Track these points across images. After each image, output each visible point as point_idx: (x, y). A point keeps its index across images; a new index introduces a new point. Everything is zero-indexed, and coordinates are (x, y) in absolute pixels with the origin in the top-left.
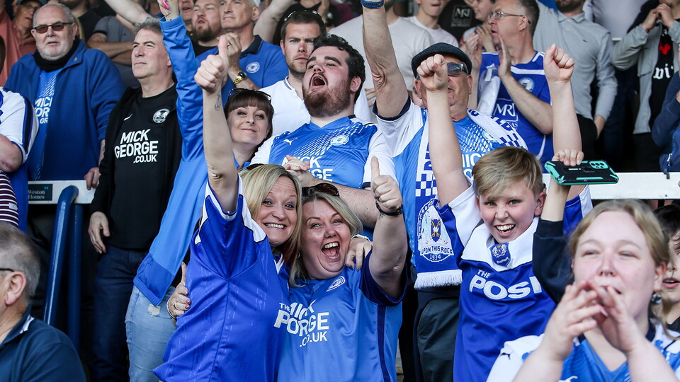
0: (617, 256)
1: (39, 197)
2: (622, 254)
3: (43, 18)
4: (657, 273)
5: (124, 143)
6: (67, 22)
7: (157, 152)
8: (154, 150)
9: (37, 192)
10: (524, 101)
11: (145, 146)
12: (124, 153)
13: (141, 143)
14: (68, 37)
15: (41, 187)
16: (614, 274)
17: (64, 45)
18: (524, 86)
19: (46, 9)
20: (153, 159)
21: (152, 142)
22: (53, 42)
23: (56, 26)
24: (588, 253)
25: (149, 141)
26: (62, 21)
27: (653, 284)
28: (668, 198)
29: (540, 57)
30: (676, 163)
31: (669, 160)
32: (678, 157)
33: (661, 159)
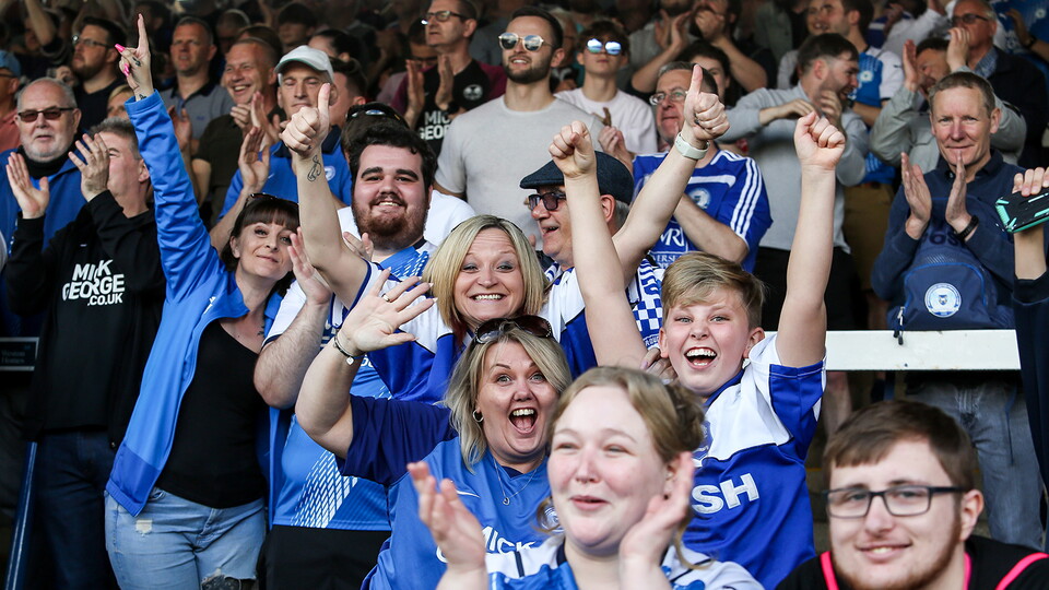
1: (17, 361)
2: (609, 448)
3: (31, 100)
4: (670, 468)
5: (79, 280)
6: (66, 107)
7: (123, 289)
8: (119, 286)
9: (14, 354)
10: (690, 220)
11: (107, 282)
12: (75, 294)
13: (100, 278)
14: (67, 130)
15: (20, 346)
17: (61, 140)
18: (695, 202)
19: (36, 86)
20: (117, 299)
21: (116, 277)
22: (45, 136)
23: (51, 113)
24: (563, 446)
25: (112, 276)
26: (59, 106)
28: (910, 368)
29: (723, 157)
30: (912, 319)
31: (900, 316)
32: (915, 310)
33: (891, 314)
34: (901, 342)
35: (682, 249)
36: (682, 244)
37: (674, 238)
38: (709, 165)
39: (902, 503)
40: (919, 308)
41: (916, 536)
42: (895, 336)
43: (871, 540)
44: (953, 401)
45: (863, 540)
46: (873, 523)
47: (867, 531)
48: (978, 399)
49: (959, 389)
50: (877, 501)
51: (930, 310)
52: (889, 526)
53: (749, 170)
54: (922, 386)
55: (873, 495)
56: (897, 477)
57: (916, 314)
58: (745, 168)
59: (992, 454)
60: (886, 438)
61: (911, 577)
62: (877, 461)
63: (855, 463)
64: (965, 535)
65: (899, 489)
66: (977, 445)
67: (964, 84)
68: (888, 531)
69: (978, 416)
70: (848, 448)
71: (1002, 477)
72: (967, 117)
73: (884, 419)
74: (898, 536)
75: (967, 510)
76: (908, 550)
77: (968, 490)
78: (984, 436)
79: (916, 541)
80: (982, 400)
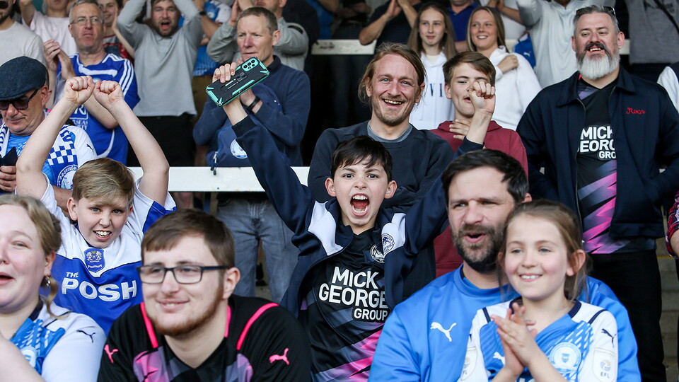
0: (10, 246)
4: (47, 260)
16: (7, 262)
27: (44, 270)
28: (221, 190)
29: (110, 59)
30: (223, 159)
31: (215, 157)
32: (224, 154)
33: (209, 156)
34: (215, 174)
35: (85, 116)
36: (85, 113)
37: (80, 109)
38: (101, 63)
39: (185, 276)
40: (227, 153)
41: (193, 296)
42: (212, 170)
43: (166, 298)
44: (247, 211)
45: (160, 297)
46: (166, 288)
47: (163, 293)
48: (263, 210)
49: (251, 204)
50: (169, 274)
51: (234, 154)
52: (176, 289)
53: (126, 67)
54: (228, 201)
55: (166, 270)
56: (182, 259)
57: (225, 157)
58: (123, 66)
59: (272, 244)
60: (176, 235)
61: (189, 321)
62: (171, 248)
63: (157, 249)
64: (227, 295)
65: (183, 267)
66: (262, 238)
67: (254, 14)
68: (176, 292)
69: (263, 220)
70: (153, 240)
71: (277, 258)
72: (254, 34)
73: (177, 222)
74: (181, 296)
75: (229, 280)
76: (187, 304)
77: (229, 268)
78: (266, 233)
79: (192, 299)
80: (265, 210)
